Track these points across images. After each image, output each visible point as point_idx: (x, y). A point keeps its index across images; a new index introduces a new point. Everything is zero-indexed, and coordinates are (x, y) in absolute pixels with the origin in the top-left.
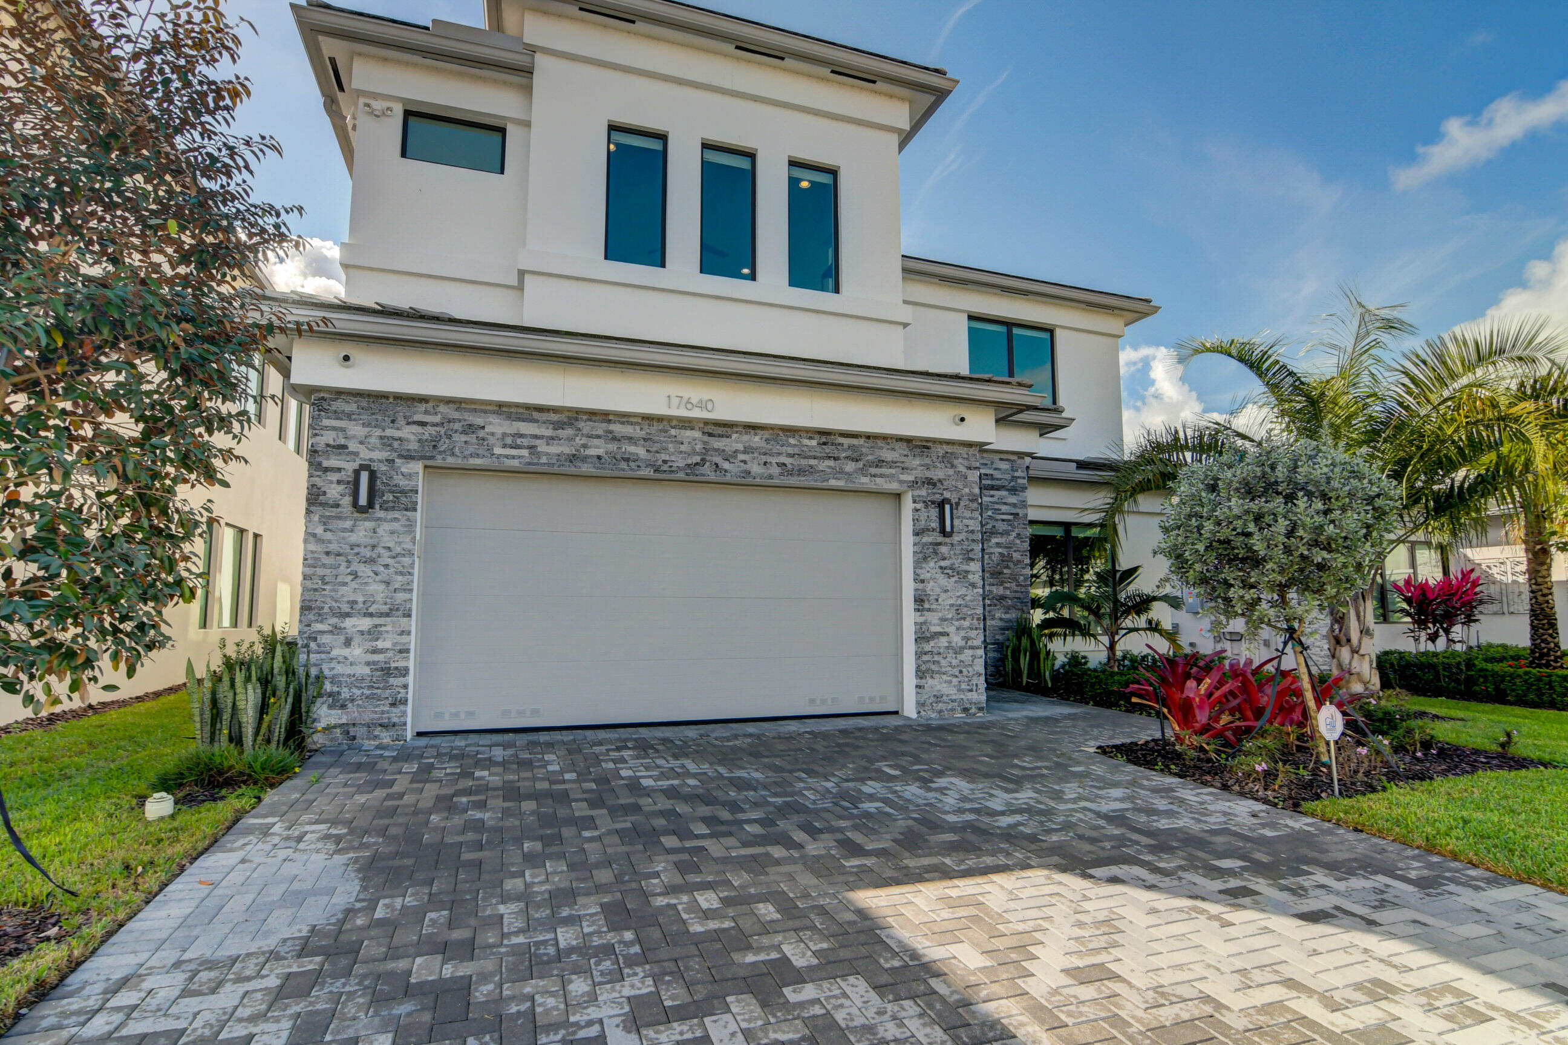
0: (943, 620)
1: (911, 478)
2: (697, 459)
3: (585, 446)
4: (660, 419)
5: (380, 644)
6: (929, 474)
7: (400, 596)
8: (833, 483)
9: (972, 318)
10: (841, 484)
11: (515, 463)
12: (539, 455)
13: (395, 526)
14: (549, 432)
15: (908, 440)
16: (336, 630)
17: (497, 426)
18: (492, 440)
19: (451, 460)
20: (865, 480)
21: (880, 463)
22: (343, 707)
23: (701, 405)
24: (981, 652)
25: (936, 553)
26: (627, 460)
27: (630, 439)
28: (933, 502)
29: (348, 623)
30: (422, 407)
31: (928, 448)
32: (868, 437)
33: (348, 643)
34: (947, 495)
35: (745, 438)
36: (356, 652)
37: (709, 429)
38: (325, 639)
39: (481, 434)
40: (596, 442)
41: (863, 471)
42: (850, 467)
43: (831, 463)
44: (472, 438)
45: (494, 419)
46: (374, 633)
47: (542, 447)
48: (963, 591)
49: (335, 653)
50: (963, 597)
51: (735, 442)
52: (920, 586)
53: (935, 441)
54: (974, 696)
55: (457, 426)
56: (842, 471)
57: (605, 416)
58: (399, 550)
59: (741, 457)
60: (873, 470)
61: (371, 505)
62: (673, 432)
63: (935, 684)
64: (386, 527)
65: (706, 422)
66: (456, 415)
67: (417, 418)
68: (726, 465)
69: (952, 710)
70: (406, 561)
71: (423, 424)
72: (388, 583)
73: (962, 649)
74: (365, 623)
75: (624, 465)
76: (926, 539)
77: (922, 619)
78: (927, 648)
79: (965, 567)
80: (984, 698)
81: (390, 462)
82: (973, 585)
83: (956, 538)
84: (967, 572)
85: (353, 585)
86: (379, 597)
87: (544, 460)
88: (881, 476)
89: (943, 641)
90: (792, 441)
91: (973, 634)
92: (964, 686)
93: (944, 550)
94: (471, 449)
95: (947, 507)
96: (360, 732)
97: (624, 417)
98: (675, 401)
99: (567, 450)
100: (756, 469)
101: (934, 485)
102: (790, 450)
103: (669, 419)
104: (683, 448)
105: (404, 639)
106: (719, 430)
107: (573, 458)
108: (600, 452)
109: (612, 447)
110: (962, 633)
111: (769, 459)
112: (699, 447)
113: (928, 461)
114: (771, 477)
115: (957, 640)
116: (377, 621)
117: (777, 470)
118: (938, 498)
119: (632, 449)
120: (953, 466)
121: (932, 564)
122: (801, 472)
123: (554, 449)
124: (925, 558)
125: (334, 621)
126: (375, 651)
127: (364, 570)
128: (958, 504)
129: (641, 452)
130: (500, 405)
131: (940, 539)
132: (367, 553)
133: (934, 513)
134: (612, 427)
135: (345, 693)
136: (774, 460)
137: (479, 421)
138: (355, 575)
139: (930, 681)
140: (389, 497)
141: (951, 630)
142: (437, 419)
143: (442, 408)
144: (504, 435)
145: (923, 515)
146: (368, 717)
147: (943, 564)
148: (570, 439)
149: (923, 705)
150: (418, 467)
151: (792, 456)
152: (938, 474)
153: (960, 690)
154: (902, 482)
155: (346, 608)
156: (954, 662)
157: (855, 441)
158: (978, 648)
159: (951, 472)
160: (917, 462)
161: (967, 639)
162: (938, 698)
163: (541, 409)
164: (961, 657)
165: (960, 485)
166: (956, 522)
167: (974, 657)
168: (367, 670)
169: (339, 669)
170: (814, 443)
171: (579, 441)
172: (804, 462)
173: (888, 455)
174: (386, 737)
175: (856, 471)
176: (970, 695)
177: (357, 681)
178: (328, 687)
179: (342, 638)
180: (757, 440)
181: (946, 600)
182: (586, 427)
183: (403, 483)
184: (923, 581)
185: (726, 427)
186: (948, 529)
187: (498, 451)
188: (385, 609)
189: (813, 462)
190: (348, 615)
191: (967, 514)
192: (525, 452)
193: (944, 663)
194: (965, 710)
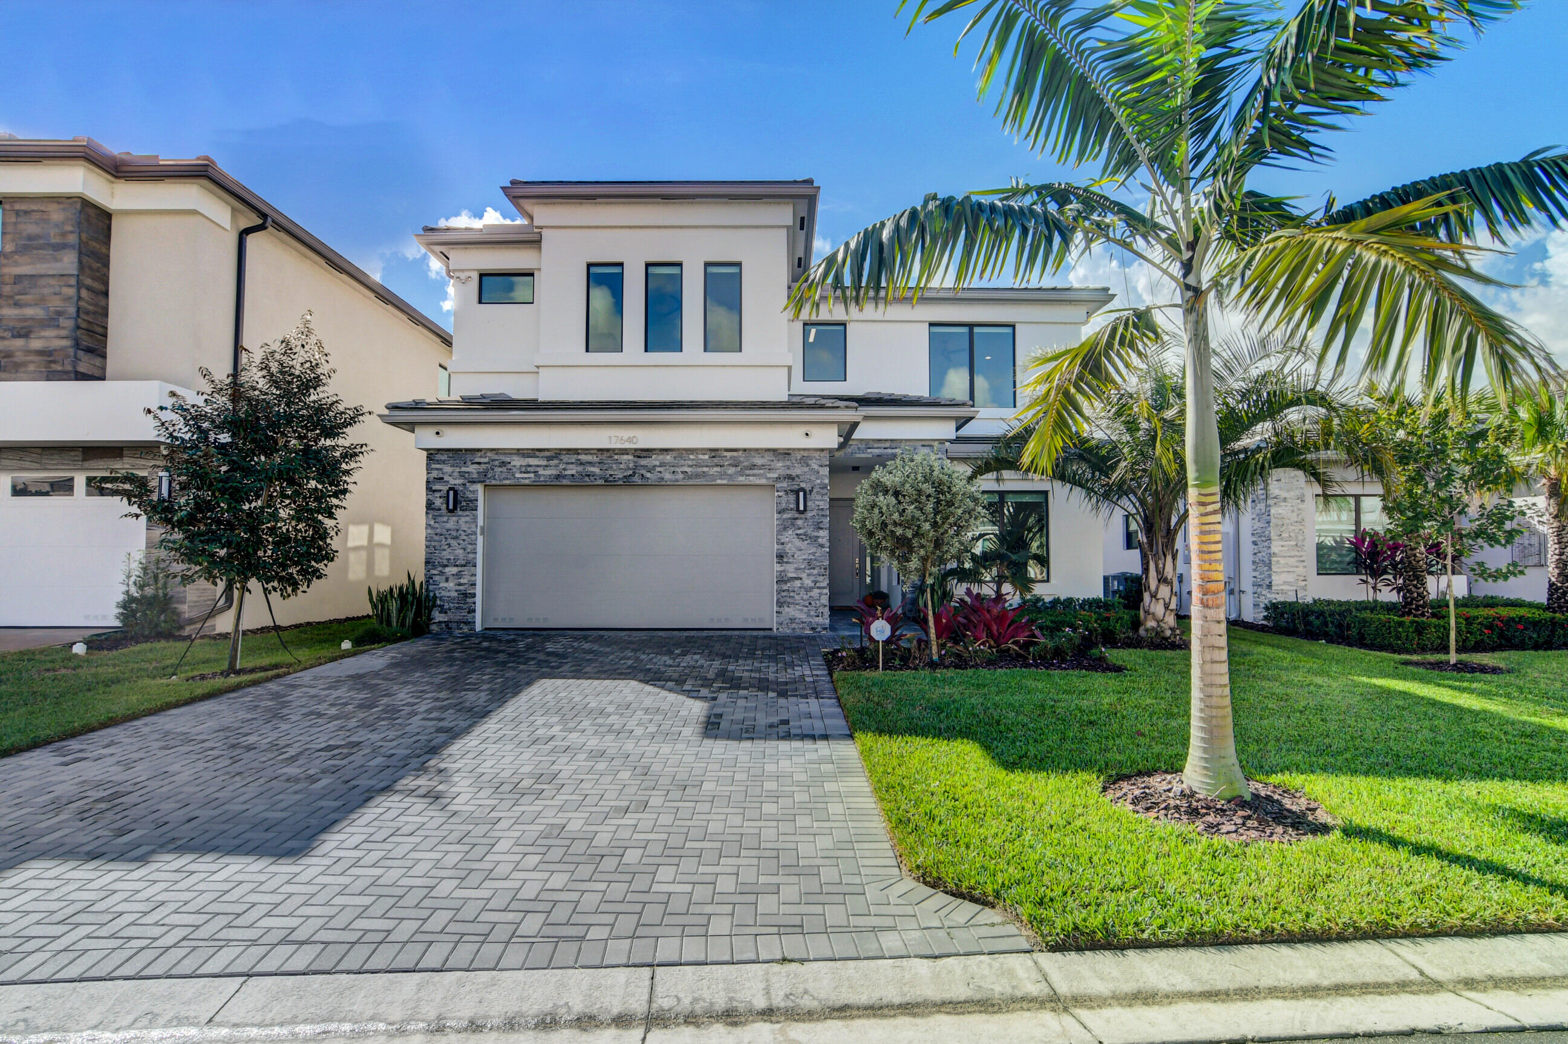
0: (797, 569)
1: (776, 475)
2: (631, 472)
3: (564, 469)
4: (608, 450)
5: (462, 581)
6: (789, 472)
7: (471, 556)
8: (719, 482)
9: (932, 324)
10: (725, 482)
11: (527, 482)
12: (539, 476)
13: (467, 519)
14: (545, 463)
15: (774, 450)
16: (442, 573)
17: (517, 462)
18: (514, 470)
19: (494, 482)
20: (742, 478)
21: (753, 466)
22: (446, 613)
23: (630, 440)
24: (827, 591)
25: (793, 524)
26: (588, 476)
27: (590, 463)
28: (792, 491)
29: (447, 570)
30: (479, 454)
31: (789, 454)
32: (745, 450)
33: (447, 580)
34: (803, 485)
35: (661, 457)
36: (451, 585)
37: (638, 453)
38: (437, 578)
39: (509, 466)
40: (571, 466)
41: (741, 473)
42: (731, 471)
43: (718, 469)
44: (504, 469)
45: (515, 458)
46: (459, 575)
47: (541, 472)
48: (813, 550)
49: (441, 585)
50: (814, 554)
51: (655, 460)
52: (780, 547)
53: (794, 449)
54: (820, 620)
55: (497, 463)
56: (725, 474)
57: (576, 451)
58: (469, 532)
59: (658, 469)
60: (748, 472)
61: (455, 508)
62: (616, 457)
63: (790, 611)
64: (463, 519)
65: (636, 450)
66: (496, 457)
67: (477, 460)
68: (648, 475)
69: (803, 628)
70: (473, 537)
71: (479, 463)
72: (465, 549)
73: (811, 589)
74: (455, 570)
75: (587, 479)
76: (785, 516)
77: (782, 569)
78: (785, 587)
79: (816, 534)
80: (828, 621)
81: (464, 485)
82: (822, 546)
83: (809, 514)
84: (817, 537)
85: (449, 550)
86: (461, 557)
87: (542, 479)
88: (754, 475)
89: (798, 583)
90: (692, 457)
91: (821, 578)
92: (812, 613)
93: (799, 522)
94: (504, 476)
95: (801, 494)
96: (454, 625)
97: (587, 451)
98: (614, 440)
99: (554, 472)
100: (668, 476)
101: (793, 479)
102: (690, 463)
103: (614, 450)
104: (622, 466)
105: (473, 578)
106: (644, 454)
107: (558, 477)
108: (573, 472)
109: (580, 469)
110: (813, 578)
111: (676, 469)
112: (631, 465)
113: (788, 463)
114: (677, 480)
115: (808, 582)
116: (460, 569)
117: (681, 476)
118: (796, 487)
119: (592, 469)
120: (808, 465)
121: (790, 532)
122: (697, 476)
123: (548, 472)
124: (785, 529)
125: (440, 569)
126: (460, 584)
127: (453, 542)
128: (811, 491)
129: (596, 470)
130: (518, 450)
131: (797, 515)
132: (454, 533)
133: (792, 498)
134: (580, 457)
135: (446, 606)
136: (679, 470)
137: (508, 459)
138: (449, 545)
139: (787, 609)
140: (464, 504)
141: (804, 576)
142: (486, 460)
143: (489, 454)
144: (521, 466)
145: (784, 499)
146: (457, 618)
147: (799, 532)
148: (556, 466)
149: (781, 624)
150: (479, 488)
151: (691, 466)
152: (797, 471)
153: (809, 615)
154: (768, 479)
155: (445, 562)
156: (805, 597)
157: (735, 454)
158: (824, 588)
159: (806, 469)
160: (780, 464)
161: (816, 582)
162: (792, 620)
163: (540, 450)
164: (812, 594)
165: (813, 478)
166: (809, 504)
167: (821, 594)
168: (456, 594)
169: (443, 593)
170: (707, 457)
171: (562, 466)
172: (700, 470)
173: (759, 461)
174: (466, 629)
175: (736, 473)
176: (816, 619)
177: (451, 600)
178: (438, 602)
179: (444, 578)
180: (668, 458)
181: (800, 556)
182: (565, 458)
183: (470, 496)
184: (783, 544)
185: (648, 452)
186: (802, 508)
187: (518, 475)
188: (463, 562)
189: (705, 469)
190: (446, 566)
191: (819, 497)
192: (532, 475)
193: (797, 597)
194: (813, 629)
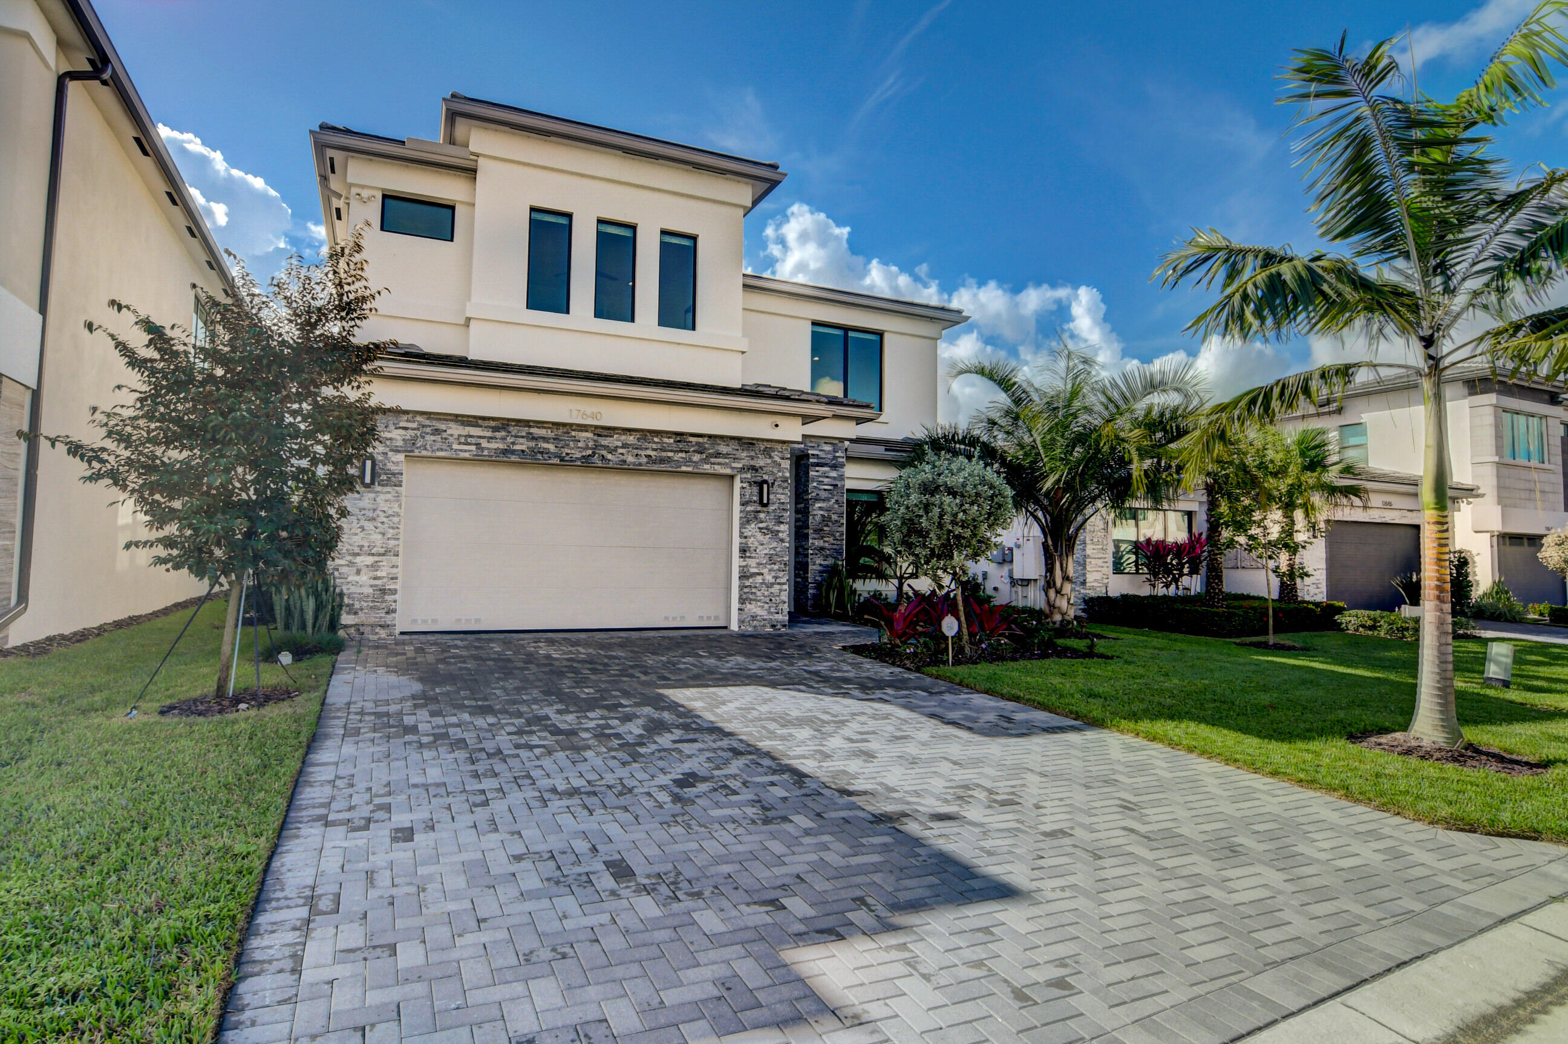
0: (759, 564)
1: (740, 466)
2: (590, 452)
3: (513, 443)
4: (564, 425)
5: (379, 574)
6: (752, 463)
7: (392, 543)
8: (684, 469)
9: (814, 324)
10: (690, 469)
11: (467, 455)
12: (483, 449)
13: (389, 496)
14: (489, 434)
15: (738, 439)
16: (351, 564)
17: (455, 430)
18: (451, 439)
19: (424, 453)
20: (707, 467)
21: (718, 455)
22: (356, 613)
23: (594, 416)
24: (786, 587)
25: (756, 518)
26: (542, 453)
27: (545, 439)
28: (755, 483)
29: (358, 559)
30: (405, 417)
31: (753, 444)
32: (710, 436)
33: (358, 572)
34: (766, 477)
35: (623, 437)
36: (364, 578)
37: (599, 431)
38: (344, 570)
39: (444, 435)
40: (521, 440)
41: (706, 461)
42: (696, 457)
43: (683, 455)
44: (438, 438)
45: (452, 425)
46: (375, 566)
47: (484, 444)
48: (774, 544)
49: (350, 579)
50: (774, 549)
51: (615, 441)
52: (744, 541)
53: (758, 439)
54: (780, 617)
55: (428, 430)
56: (690, 461)
57: (527, 423)
58: (390, 512)
59: (620, 451)
60: (713, 460)
61: (373, 482)
62: (573, 433)
63: (752, 608)
64: (382, 497)
65: (596, 427)
66: (428, 422)
67: (402, 424)
68: (609, 456)
69: (764, 626)
70: (396, 519)
71: (405, 428)
72: (384, 534)
73: (772, 584)
74: (370, 560)
75: (539, 456)
76: (749, 508)
77: (744, 564)
78: (747, 583)
79: (777, 528)
80: (787, 618)
81: (385, 454)
82: (782, 541)
83: (771, 508)
84: (778, 531)
85: (362, 535)
86: (378, 543)
87: (486, 453)
88: (719, 464)
89: (759, 579)
90: (656, 440)
91: (781, 574)
92: (772, 610)
93: (762, 515)
94: (438, 445)
95: (765, 486)
96: (367, 630)
97: (540, 424)
98: (575, 413)
99: (501, 446)
100: (630, 459)
101: (757, 470)
102: (654, 446)
103: (571, 425)
104: (580, 445)
105: (394, 570)
106: (605, 433)
107: (505, 452)
108: (524, 447)
109: (532, 444)
110: (773, 574)
111: (640, 452)
112: (591, 444)
113: (753, 453)
114: (640, 464)
115: (769, 578)
116: (376, 558)
117: (644, 460)
118: (759, 479)
119: (545, 445)
120: (771, 457)
121: (753, 526)
122: (662, 461)
123: (494, 445)
124: (748, 522)
125: (349, 558)
126: (375, 578)
127: (369, 525)
128: (773, 484)
129: (551, 447)
130: (457, 416)
131: (759, 508)
132: (370, 514)
133: (756, 490)
134: (532, 430)
135: (357, 605)
136: (643, 453)
137: (443, 427)
138: (363, 528)
139: (749, 606)
140: (384, 477)
141: (765, 571)
142: (415, 425)
143: (419, 418)
144: (460, 436)
145: (748, 492)
146: (372, 620)
147: (761, 525)
148: (504, 439)
149: (743, 622)
150: (401, 457)
151: (655, 450)
152: (761, 462)
153: (770, 613)
154: (733, 468)
155: (357, 550)
156: (766, 593)
157: (700, 440)
158: (784, 584)
159: (769, 461)
160: (745, 454)
161: (776, 578)
162: (754, 617)
163: (484, 418)
164: (772, 590)
165: (775, 470)
166: (771, 497)
167: (781, 590)
168: (371, 591)
169: (353, 589)
170: (672, 441)
171: (510, 440)
172: (664, 454)
173: (723, 449)
174: (383, 633)
175: (702, 460)
176: (776, 616)
177: (364, 597)
178: (346, 600)
179: (354, 570)
180: (631, 439)
181: (763, 551)
182: (514, 430)
183: (393, 468)
184: (746, 537)
185: (611, 430)
186: (765, 501)
187: (455, 446)
188: (382, 551)
189: (670, 454)
190: (358, 554)
191: (780, 491)
192: (473, 448)
193: (759, 593)
194: (773, 626)
